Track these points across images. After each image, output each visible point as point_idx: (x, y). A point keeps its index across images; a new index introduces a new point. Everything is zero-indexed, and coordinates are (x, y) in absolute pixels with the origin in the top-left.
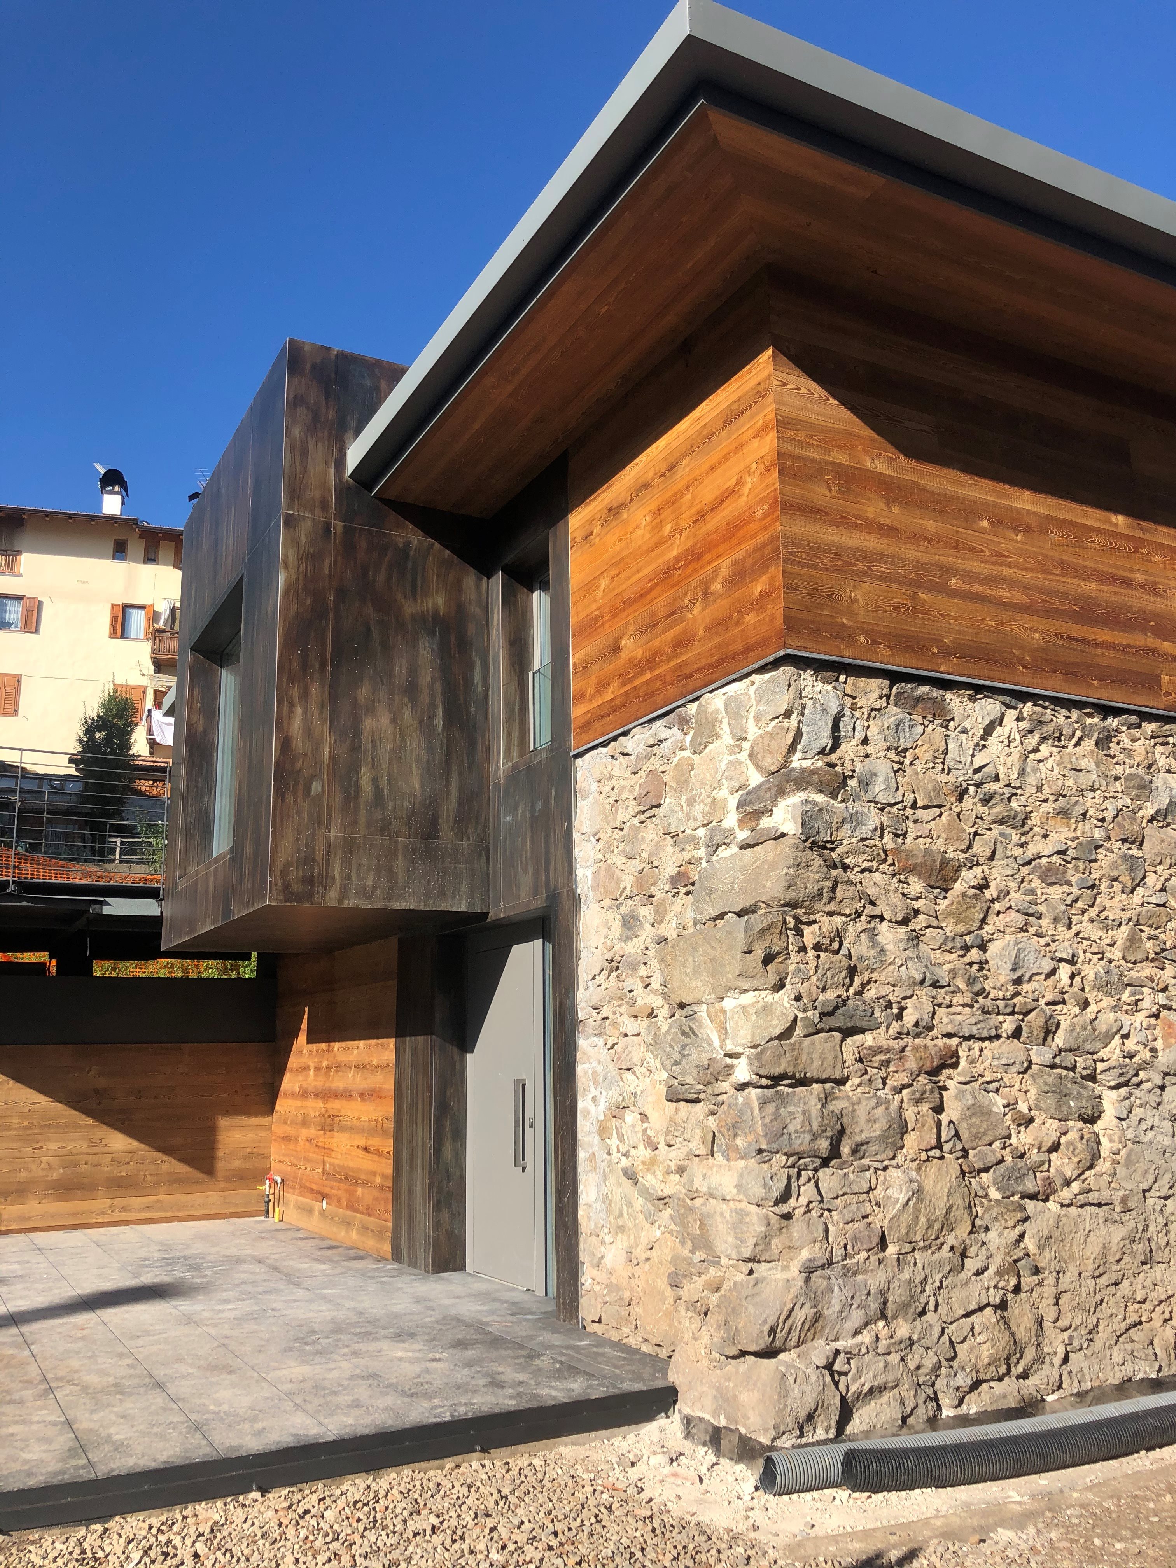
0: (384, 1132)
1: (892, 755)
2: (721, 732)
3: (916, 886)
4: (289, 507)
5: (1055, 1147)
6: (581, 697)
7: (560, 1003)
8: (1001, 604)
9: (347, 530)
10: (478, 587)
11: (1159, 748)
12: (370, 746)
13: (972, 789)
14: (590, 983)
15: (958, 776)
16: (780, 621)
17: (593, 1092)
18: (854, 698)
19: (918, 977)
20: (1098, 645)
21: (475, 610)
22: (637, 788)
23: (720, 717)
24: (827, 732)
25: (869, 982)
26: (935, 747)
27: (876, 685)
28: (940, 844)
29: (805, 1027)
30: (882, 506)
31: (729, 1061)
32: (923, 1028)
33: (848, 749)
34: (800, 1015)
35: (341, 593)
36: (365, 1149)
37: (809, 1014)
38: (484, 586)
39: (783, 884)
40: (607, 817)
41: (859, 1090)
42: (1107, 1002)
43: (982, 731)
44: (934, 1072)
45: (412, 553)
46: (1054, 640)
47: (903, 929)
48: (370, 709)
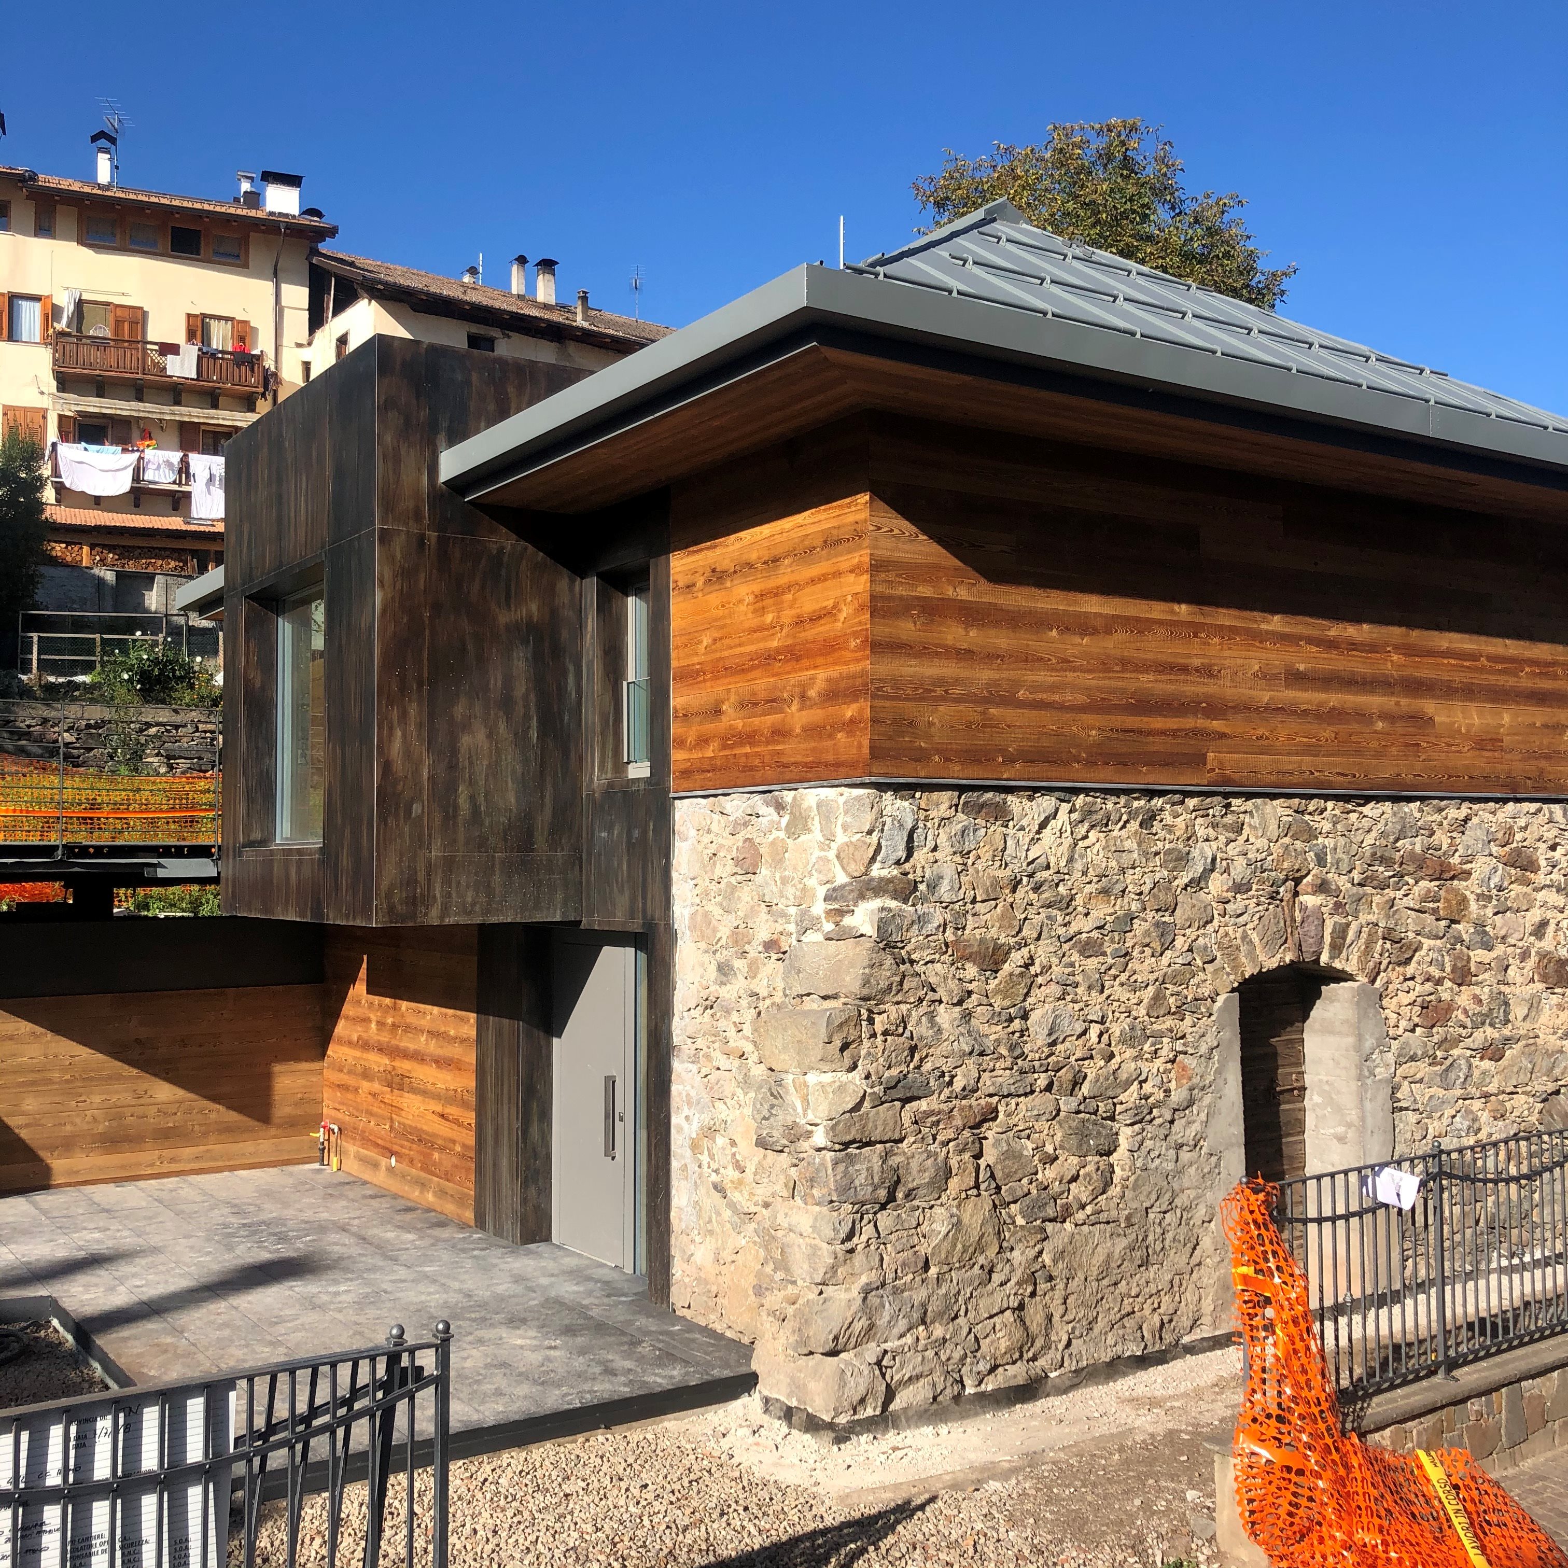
0: (464, 1104)
1: (958, 859)
2: (813, 828)
3: (971, 970)
4: (384, 521)
5: (1074, 1179)
6: (681, 743)
7: (656, 1025)
8: (1062, 707)
9: (442, 541)
10: (571, 590)
11: (1200, 821)
12: (467, 763)
13: (1025, 879)
14: (685, 1014)
15: (1016, 868)
16: (866, 750)
17: (686, 1111)
18: (926, 810)
19: (967, 1049)
20: (1150, 733)
21: (568, 613)
22: (735, 849)
23: (812, 814)
24: (902, 846)
25: (927, 1056)
26: (995, 847)
27: (946, 797)
28: (993, 932)
29: (872, 1101)
30: (961, 631)
31: (810, 1128)
32: (969, 1091)
33: (920, 856)
34: (869, 1091)
35: (437, 608)
36: (442, 1116)
37: (876, 1089)
38: (577, 588)
39: (859, 982)
40: (705, 867)
41: (914, 1146)
42: (1130, 1053)
43: (1037, 827)
44: (978, 1125)
45: (505, 559)
46: (1110, 734)
47: (958, 1009)
48: (466, 726)
